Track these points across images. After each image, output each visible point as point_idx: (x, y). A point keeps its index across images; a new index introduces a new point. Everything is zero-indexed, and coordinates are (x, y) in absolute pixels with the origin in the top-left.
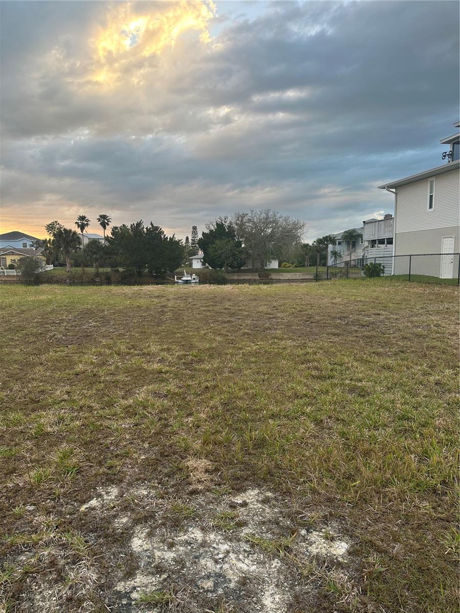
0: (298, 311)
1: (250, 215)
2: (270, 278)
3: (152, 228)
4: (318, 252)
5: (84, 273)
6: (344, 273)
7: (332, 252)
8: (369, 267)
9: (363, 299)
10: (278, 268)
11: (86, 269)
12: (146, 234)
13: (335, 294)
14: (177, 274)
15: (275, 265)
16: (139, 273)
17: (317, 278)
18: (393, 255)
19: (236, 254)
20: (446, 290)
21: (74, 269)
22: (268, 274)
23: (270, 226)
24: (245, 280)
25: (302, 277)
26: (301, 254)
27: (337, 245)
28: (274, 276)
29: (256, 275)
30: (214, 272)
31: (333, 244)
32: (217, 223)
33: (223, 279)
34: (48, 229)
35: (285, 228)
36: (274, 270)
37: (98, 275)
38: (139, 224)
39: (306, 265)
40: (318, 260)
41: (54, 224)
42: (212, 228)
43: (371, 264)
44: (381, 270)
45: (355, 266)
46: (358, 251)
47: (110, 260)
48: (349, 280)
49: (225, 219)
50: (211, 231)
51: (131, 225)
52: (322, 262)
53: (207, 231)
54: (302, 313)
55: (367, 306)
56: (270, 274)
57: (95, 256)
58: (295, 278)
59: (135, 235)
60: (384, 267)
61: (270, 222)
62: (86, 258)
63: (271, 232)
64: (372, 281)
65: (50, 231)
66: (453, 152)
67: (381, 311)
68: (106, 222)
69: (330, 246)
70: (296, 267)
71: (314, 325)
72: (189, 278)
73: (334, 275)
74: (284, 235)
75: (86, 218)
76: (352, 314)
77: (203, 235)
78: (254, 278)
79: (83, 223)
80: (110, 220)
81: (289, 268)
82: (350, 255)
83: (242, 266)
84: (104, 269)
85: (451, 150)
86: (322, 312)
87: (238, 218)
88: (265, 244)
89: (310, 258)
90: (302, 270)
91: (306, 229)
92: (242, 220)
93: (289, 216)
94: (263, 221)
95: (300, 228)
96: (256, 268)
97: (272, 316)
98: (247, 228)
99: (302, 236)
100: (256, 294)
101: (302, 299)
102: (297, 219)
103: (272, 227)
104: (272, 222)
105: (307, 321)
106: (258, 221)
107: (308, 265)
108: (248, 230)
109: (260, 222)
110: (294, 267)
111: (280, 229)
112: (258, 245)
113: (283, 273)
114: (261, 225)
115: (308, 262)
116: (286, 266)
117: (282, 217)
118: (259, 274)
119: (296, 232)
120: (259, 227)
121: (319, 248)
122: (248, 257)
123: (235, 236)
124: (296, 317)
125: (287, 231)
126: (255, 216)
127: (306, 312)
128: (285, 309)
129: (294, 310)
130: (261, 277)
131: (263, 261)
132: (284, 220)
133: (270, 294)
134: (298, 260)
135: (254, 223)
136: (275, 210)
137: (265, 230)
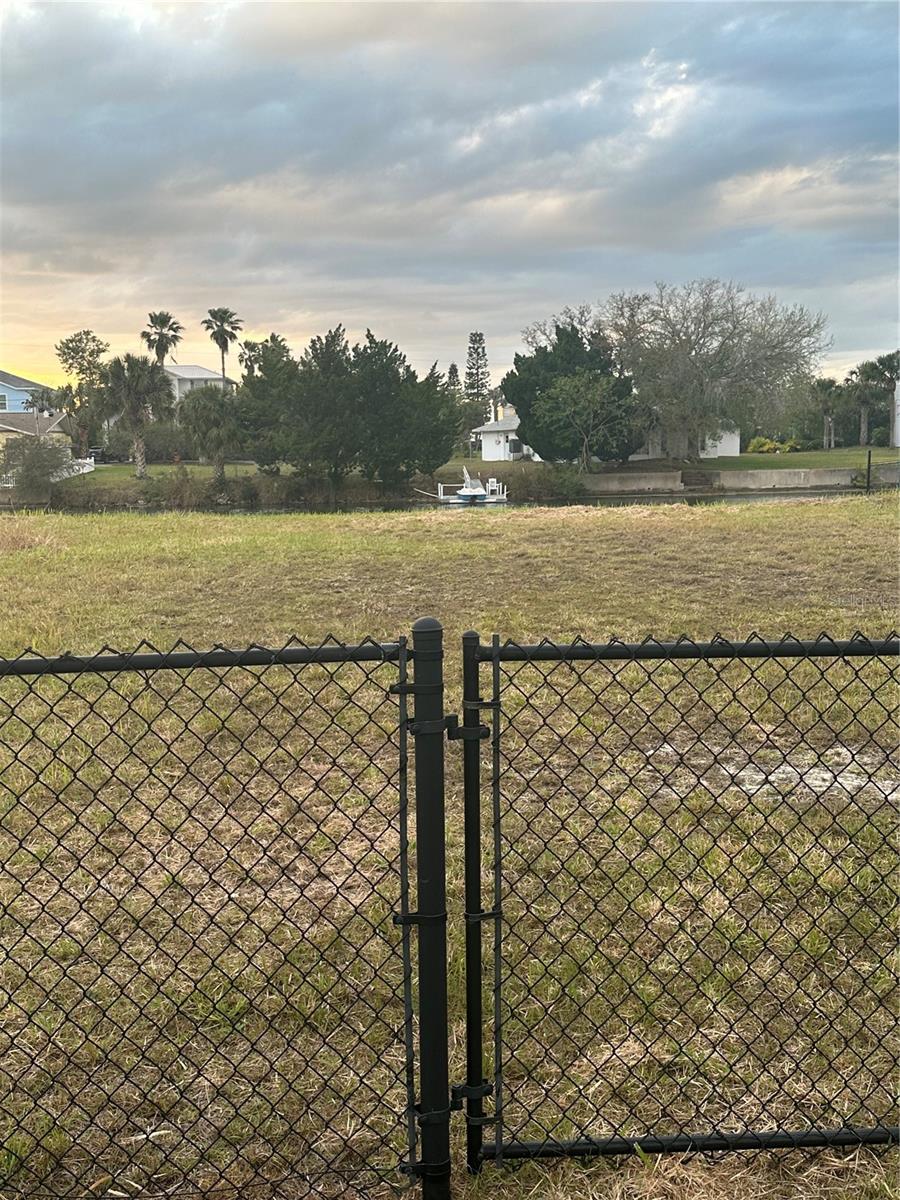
0: (844, 561)
1: (655, 298)
2: (716, 484)
3: (371, 348)
4: (865, 402)
5: (186, 479)
10: (737, 454)
11: (189, 468)
12: (354, 365)
14: (443, 479)
15: (729, 446)
16: (337, 478)
17: (867, 483)
19: (616, 417)
21: (154, 471)
22: (711, 474)
23: (717, 329)
24: (641, 492)
25: (814, 481)
26: (809, 412)
28: (728, 480)
29: (674, 479)
30: (549, 471)
32: (557, 327)
33: (578, 493)
34: (65, 353)
35: (761, 336)
36: (726, 463)
37: (222, 484)
38: (334, 338)
39: (825, 443)
40: (864, 428)
41: (80, 341)
42: (543, 342)
47: (257, 443)
49: (582, 313)
50: (540, 350)
51: (313, 341)
52: (874, 434)
53: (528, 352)
54: (854, 564)
56: (718, 475)
57: (214, 432)
58: (793, 483)
59: (324, 369)
61: (716, 320)
62: (188, 438)
63: (720, 347)
65: (71, 361)
68: (229, 329)
70: (794, 449)
71: (885, 584)
72: (480, 491)
74: (759, 355)
75: (172, 321)
77: (516, 363)
78: (670, 485)
79: (162, 335)
80: (240, 325)
81: (771, 456)
83: (633, 453)
84: (239, 467)
87: (621, 309)
88: (701, 385)
89: (836, 422)
90: (813, 459)
91: (827, 333)
92: (632, 316)
93: (774, 299)
94: (694, 315)
95: (809, 332)
96: (673, 456)
97: (787, 571)
98: (648, 338)
99: (813, 356)
100: (721, 525)
101: (843, 536)
102: (798, 307)
103: (722, 332)
104: (722, 319)
105: (869, 579)
106: (681, 315)
107: (833, 443)
108: (649, 344)
109: (685, 319)
110: (789, 452)
111: (747, 337)
112: (682, 388)
113: (756, 469)
114: (688, 328)
115: (832, 436)
116: (761, 449)
117: (752, 303)
118: (682, 474)
119: (797, 346)
120: (681, 334)
121: (867, 391)
122: (650, 425)
123: (611, 363)
124: (843, 571)
125: (768, 343)
126: (670, 302)
127: (862, 562)
128: (809, 556)
129: (833, 559)
130: (691, 484)
131: (696, 436)
132: (758, 309)
133: (757, 525)
134: (802, 430)
135: (667, 322)
136: (731, 283)
137: (701, 342)
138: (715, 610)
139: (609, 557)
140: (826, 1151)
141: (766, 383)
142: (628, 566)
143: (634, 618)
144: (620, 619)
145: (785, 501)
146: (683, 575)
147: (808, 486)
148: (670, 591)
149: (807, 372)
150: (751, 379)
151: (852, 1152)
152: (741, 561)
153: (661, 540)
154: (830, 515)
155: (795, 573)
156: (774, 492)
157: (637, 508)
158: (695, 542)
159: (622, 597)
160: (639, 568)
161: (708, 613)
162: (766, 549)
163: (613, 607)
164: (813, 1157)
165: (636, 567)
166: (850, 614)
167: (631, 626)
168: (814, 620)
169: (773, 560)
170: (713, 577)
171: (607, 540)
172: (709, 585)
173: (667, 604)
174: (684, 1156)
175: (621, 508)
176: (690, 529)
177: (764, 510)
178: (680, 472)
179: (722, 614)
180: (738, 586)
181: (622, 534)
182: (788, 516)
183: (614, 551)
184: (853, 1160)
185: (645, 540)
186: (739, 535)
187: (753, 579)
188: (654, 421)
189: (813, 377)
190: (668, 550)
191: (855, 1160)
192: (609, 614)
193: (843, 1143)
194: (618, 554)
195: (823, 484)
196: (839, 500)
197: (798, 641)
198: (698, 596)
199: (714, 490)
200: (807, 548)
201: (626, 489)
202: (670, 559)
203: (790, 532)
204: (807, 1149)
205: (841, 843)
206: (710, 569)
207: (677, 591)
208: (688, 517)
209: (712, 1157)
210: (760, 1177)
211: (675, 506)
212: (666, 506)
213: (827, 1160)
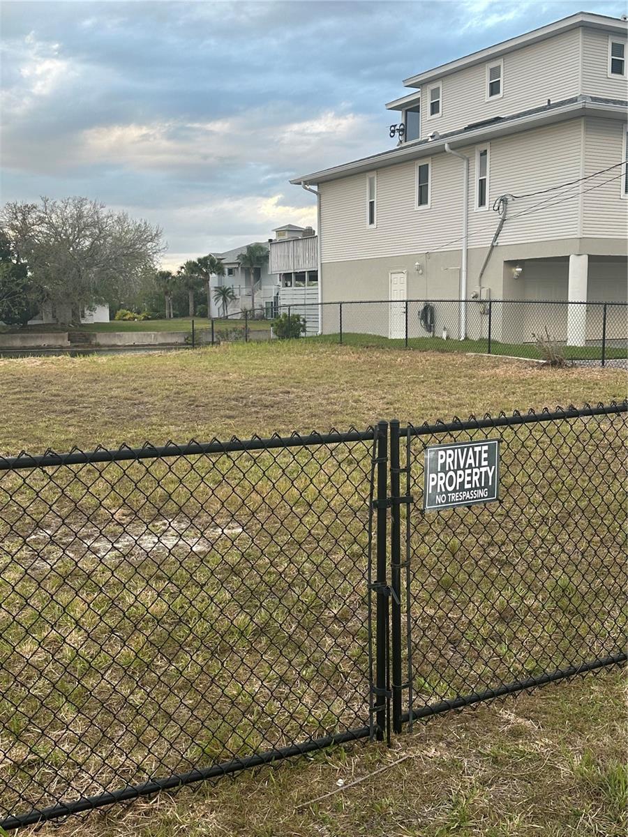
0: (175, 394)
1: (41, 208)
2: (94, 342)
4: (191, 288)
6: (241, 332)
7: (217, 289)
8: (281, 321)
9: (269, 373)
10: (109, 321)
13: (227, 368)
15: (101, 315)
17: (192, 341)
18: (320, 302)
19: (15, 293)
20: (386, 357)
22: (89, 335)
23: (88, 233)
24: (39, 347)
25: (161, 340)
26: (155, 293)
27: (227, 276)
28: (102, 339)
29: (63, 338)
31: (219, 274)
35: (119, 240)
36: (100, 327)
39: (167, 314)
40: (191, 305)
43: (285, 315)
44: (302, 326)
45: (262, 317)
46: (266, 287)
48: (249, 344)
52: (198, 309)
54: (181, 395)
55: (273, 382)
56: (95, 335)
58: (147, 341)
60: (304, 321)
61: (87, 226)
63: (91, 245)
64: (286, 345)
66: (405, 125)
67: (293, 389)
69: (213, 276)
70: (146, 318)
71: (201, 408)
73: (225, 336)
74: (118, 253)
76: (252, 394)
78: (60, 343)
81: (132, 322)
82: (251, 295)
83: (31, 319)
85: (403, 122)
86: (211, 393)
87: (15, 214)
88: (79, 272)
89: (174, 300)
90: (160, 325)
91: (164, 241)
92: (24, 219)
93: (127, 215)
94: (71, 221)
95: (151, 239)
96: (61, 321)
97: (137, 402)
98: (37, 236)
99: (155, 256)
100: (93, 371)
101: (175, 376)
102: (143, 221)
103: (92, 235)
104: (91, 226)
105: (191, 405)
106: (61, 221)
107: (172, 315)
108: (38, 240)
109: (64, 223)
110: (143, 320)
111: (109, 239)
112: (65, 273)
113: (121, 331)
114: (66, 230)
115: (171, 309)
116: (124, 318)
117: (111, 216)
118: (69, 335)
119: (144, 248)
120: (62, 235)
121: (191, 280)
122: (43, 299)
123: (11, 253)
124: (174, 401)
125: (125, 244)
126: (52, 211)
127: (187, 394)
128: (153, 391)
129: (168, 393)
130: (75, 342)
131: (77, 308)
132: (116, 221)
133: (119, 371)
134: (151, 305)
135: (51, 225)
136: (96, 201)
137: (77, 241)
138: (85, 431)
139: (8, 395)
140: (138, 800)
141: (125, 272)
142: (22, 402)
143: (25, 440)
144: (14, 441)
145: (139, 353)
146: (64, 407)
147: (157, 343)
148: (53, 419)
149: (152, 266)
150: (114, 269)
151: (155, 797)
152: (107, 395)
153: (50, 382)
154: (168, 363)
155: (143, 403)
156: (134, 347)
157: (32, 359)
158: (74, 383)
159: (16, 425)
160: (31, 403)
161: (81, 433)
162: (124, 387)
163: (9, 432)
164: (129, 806)
165: (28, 402)
166: (177, 429)
167: (22, 446)
168: (153, 434)
169: (128, 394)
170: (86, 408)
171: (7, 383)
172: (82, 413)
173: (50, 429)
174: (36, 826)
175: (19, 360)
176: (71, 374)
177: (124, 360)
178: (67, 333)
179: (91, 433)
180: (103, 413)
181: (19, 379)
182: (140, 364)
183: (13, 391)
184: (156, 802)
185: (38, 381)
186: (107, 377)
187: (114, 408)
188: (45, 297)
189: (157, 269)
190: (54, 389)
191: (157, 802)
192: (6, 437)
193: (149, 792)
194: (15, 393)
195: (167, 342)
196: (174, 353)
197: (106, 450)
198: (74, 422)
199: (93, 346)
200: (152, 385)
201: (26, 345)
202: (55, 396)
203: (141, 375)
204: (125, 801)
205: (161, 585)
206: (84, 402)
207: (58, 419)
208: (70, 365)
209: (57, 822)
210: (92, 828)
211: (60, 357)
212: (54, 357)
213: (138, 806)
